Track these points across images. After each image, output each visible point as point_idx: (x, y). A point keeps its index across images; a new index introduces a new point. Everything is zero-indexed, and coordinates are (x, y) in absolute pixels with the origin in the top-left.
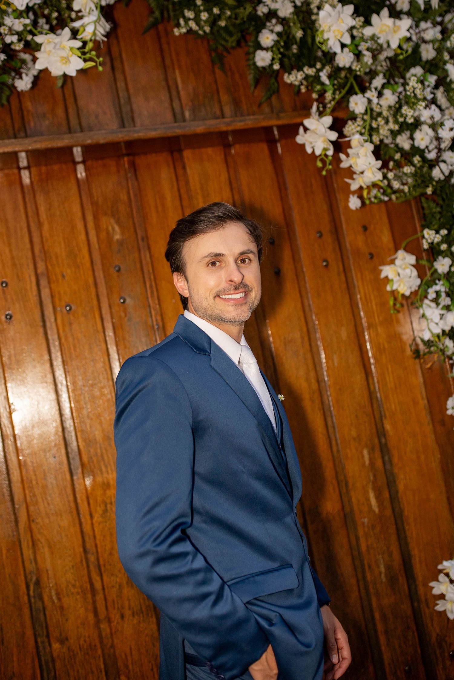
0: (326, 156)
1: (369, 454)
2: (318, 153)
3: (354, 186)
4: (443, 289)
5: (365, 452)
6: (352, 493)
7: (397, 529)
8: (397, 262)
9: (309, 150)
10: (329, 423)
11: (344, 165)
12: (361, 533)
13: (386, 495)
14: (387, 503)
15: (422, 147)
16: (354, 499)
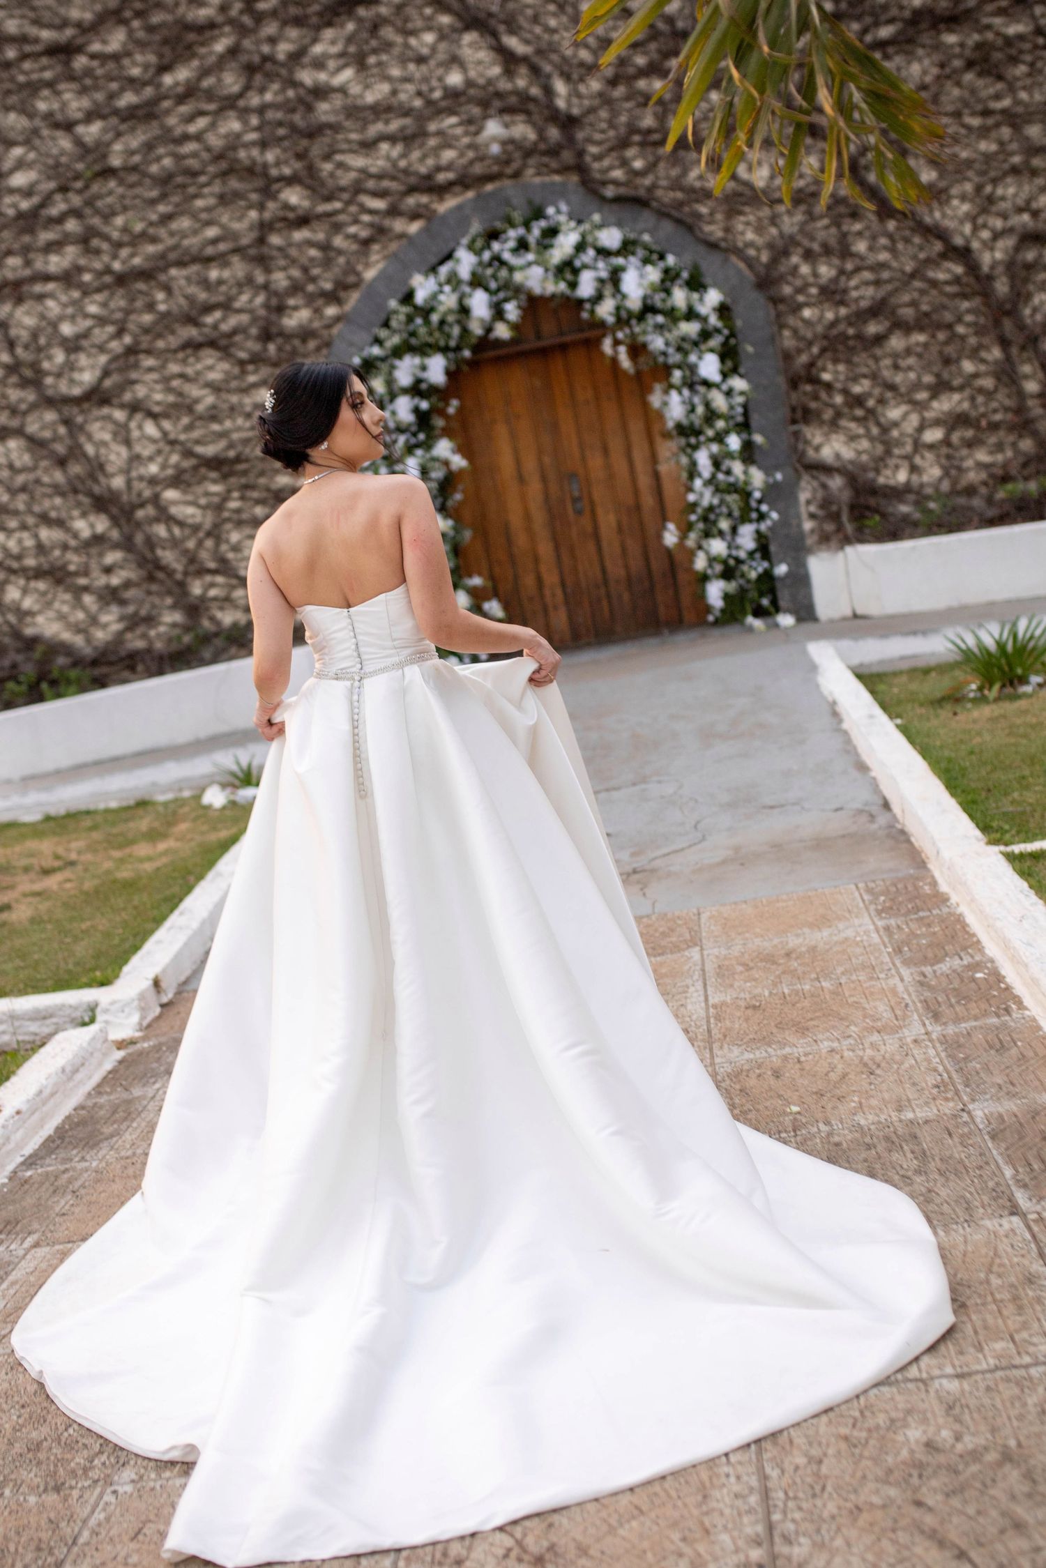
11: (618, 359)
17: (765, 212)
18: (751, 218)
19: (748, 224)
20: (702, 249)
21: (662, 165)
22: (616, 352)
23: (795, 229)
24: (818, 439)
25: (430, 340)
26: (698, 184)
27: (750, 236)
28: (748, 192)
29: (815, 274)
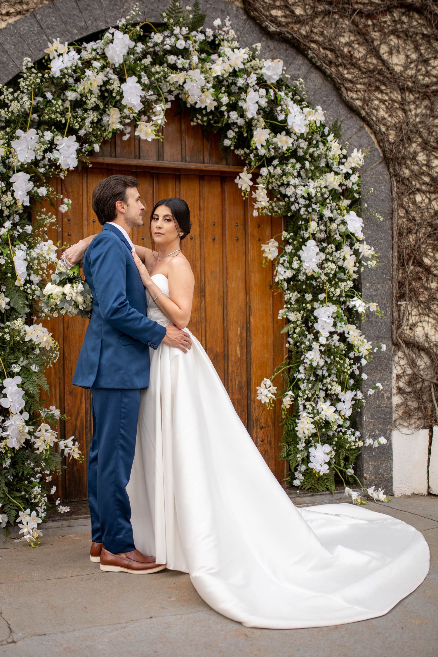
0: (247, 191)
1: (241, 330)
2: (243, 189)
3: (256, 206)
4: (287, 259)
5: (239, 329)
6: (230, 346)
7: (247, 367)
8: (270, 244)
9: (240, 187)
10: (225, 312)
11: (253, 196)
12: (230, 364)
13: (245, 350)
14: (245, 354)
15: (289, 195)
16: (230, 349)
17: (397, 96)
18: (387, 98)
19: (383, 101)
20: (343, 111)
21: (317, 21)
22: (254, 188)
23: (418, 120)
24: (413, 319)
25: (59, 118)
26: (346, 50)
27: (382, 113)
28: (387, 73)
29: (428, 165)
